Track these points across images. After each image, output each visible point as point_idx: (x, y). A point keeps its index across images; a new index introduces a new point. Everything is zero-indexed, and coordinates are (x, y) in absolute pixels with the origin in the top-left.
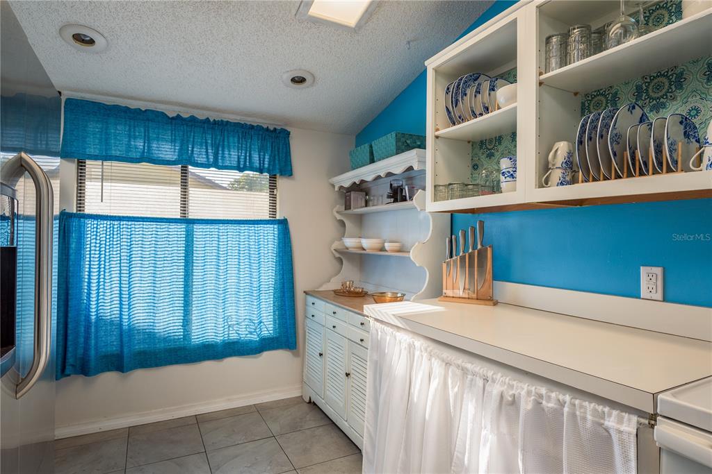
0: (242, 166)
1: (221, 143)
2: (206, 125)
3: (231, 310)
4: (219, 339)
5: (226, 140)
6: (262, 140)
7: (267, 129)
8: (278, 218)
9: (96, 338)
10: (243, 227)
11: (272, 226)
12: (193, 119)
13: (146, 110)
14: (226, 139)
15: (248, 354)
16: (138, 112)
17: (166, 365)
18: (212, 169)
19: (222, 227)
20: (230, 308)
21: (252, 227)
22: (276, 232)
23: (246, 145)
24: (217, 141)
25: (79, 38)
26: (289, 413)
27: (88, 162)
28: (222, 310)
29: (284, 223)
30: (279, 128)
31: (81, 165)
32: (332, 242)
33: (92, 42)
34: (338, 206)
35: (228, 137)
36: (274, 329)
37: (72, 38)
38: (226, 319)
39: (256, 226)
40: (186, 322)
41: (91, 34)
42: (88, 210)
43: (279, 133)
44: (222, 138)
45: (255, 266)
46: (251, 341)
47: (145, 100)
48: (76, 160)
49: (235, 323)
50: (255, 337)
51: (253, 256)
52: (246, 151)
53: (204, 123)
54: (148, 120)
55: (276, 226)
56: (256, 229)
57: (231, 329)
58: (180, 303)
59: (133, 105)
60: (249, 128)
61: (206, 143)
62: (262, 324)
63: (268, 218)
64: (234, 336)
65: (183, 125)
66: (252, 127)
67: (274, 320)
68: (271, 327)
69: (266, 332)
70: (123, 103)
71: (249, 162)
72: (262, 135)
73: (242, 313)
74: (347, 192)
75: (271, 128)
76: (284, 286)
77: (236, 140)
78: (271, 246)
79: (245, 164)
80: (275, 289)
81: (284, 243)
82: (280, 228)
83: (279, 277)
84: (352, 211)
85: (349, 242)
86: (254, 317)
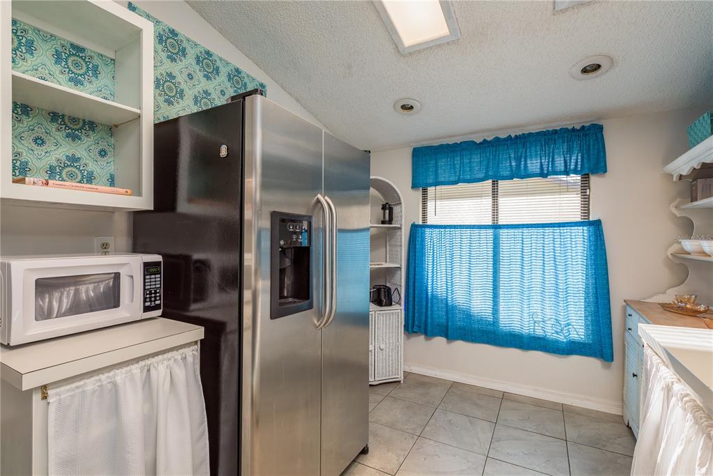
0: (545, 172)
1: (523, 155)
2: (509, 142)
3: (536, 307)
4: (525, 331)
5: (528, 151)
6: (567, 142)
7: (573, 130)
8: (591, 219)
9: (432, 311)
10: (548, 230)
11: (581, 228)
12: (497, 139)
13: (461, 143)
14: (528, 149)
15: (554, 352)
16: (456, 145)
17: (480, 343)
18: (514, 179)
19: (525, 230)
20: (535, 305)
21: (557, 230)
22: (585, 234)
23: (549, 150)
24: (520, 154)
25: (404, 107)
26: (598, 427)
27: (429, 189)
28: (526, 306)
29: (597, 224)
30: (587, 125)
31: (425, 192)
32: (670, 245)
33: (412, 108)
34: (678, 199)
35: (530, 148)
36: (587, 335)
37: (401, 109)
38: (532, 315)
39: (561, 228)
40: (495, 311)
41: (410, 103)
42: (429, 222)
43: (589, 130)
44: (524, 150)
45: (561, 268)
46: (557, 341)
47: (461, 135)
48: (421, 188)
49: (540, 320)
50: (561, 338)
51: (559, 258)
52: (549, 157)
53: (507, 140)
54: (463, 150)
55: (585, 228)
56: (562, 231)
57: (537, 325)
58: (490, 295)
59: (451, 141)
60: (552, 133)
61: (510, 157)
62: (570, 327)
63: (579, 220)
64: (539, 332)
65: (489, 147)
66: (555, 132)
67: (586, 325)
68: (582, 332)
69: (575, 336)
70: (444, 142)
71: (552, 167)
72: (568, 137)
73: (549, 312)
74: (694, 180)
75: (578, 127)
76: (597, 292)
77: (538, 148)
78: (580, 249)
79: (548, 170)
80: (587, 293)
81: (596, 246)
82: (591, 229)
83: (591, 281)
84: (700, 203)
85: (689, 245)
86: (561, 318)
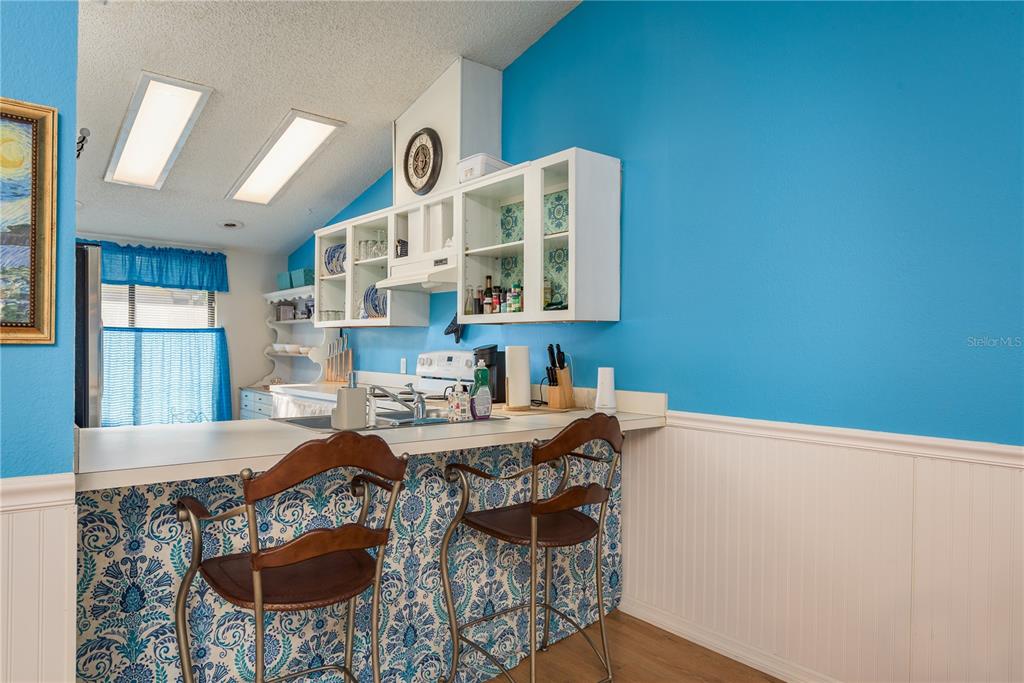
0: (183, 285)
1: (165, 266)
2: (152, 252)
3: (175, 403)
5: (169, 264)
6: (201, 262)
7: (206, 254)
8: (216, 327)
10: (185, 334)
11: (211, 334)
12: (141, 247)
14: (169, 262)
18: (157, 287)
19: (166, 334)
20: (174, 400)
21: (192, 335)
22: (214, 340)
23: (188, 267)
24: (162, 264)
28: (166, 402)
29: (221, 331)
30: (216, 252)
32: (266, 347)
34: (270, 317)
35: (171, 261)
38: (170, 409)
39: (194, 333)
40: (136, 411)
43: (216, 256)
44: (166, 262)
45: (195, 367)
49: (178, 413)
51: (194, 358)
52: (187, 271)
53: (151, 250)
55: (214, 334)
56: (196, 336)
58: (130, 396)
60: (190, 253)
62: (202, 414)
63: (207, 327)
65: (132, 252)
66: (192, 252)
68: (210, 417)
71: (190, 280)
72: (201, 258)
74: (278, 306)
75: (210, 253)
77: (178, 263)
78: (209, 350)
79: (186, 282)
80: (214, 385)
81: (221, 348)
82: (218, 334)
83: (217, 376)
84: (282, 322)
85: (278, 347)
86: (195, 408)
